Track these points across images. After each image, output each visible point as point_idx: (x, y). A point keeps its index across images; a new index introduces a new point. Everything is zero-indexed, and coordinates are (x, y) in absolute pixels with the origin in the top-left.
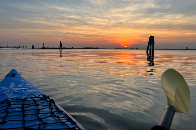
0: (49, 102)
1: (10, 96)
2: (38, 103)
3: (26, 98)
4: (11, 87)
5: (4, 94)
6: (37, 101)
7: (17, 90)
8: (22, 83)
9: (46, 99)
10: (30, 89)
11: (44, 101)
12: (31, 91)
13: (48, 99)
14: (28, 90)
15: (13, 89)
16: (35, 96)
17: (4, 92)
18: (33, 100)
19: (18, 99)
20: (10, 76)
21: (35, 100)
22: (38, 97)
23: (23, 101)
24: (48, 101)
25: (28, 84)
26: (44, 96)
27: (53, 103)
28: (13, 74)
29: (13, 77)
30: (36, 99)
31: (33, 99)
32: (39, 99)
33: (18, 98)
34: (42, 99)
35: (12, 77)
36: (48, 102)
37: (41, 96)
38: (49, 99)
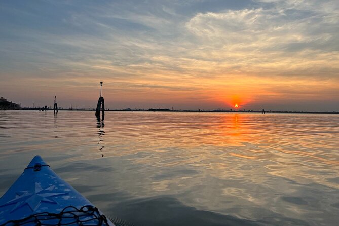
0: (99, 219)
1: (38, 209)
2: (81, 222)
3: (62, 213)
4: (37, 190)
5: (27, 204)
6: (79, 218)
7: (47, 197)
8: (53, 184)
9: (92, 214)
10: (67, 194)
11: (90, 218)
12: (67, 197)
13: (95, 213)
14: (63, 197)
15: (40, 195)
16: (76, 209)
17: (26, 201)
18: (73, 216)
19: (50, 215)
20: (33, 170)
21: (76, 217)
22: (81, 210)
23: (58, 218)
24: (97, 218)
25: (63, 185)
26: (90, 208)
27: (104, 221)
28: (37, 166)
29: (37, 170)
30: (77, 214)
31: (73, 214)
32: (82, 213)
33: (50, 213)
34: (87, 214)
35: (35, 171)
36: (97, 220)
37: (85, 208)
38: (98, 212)
